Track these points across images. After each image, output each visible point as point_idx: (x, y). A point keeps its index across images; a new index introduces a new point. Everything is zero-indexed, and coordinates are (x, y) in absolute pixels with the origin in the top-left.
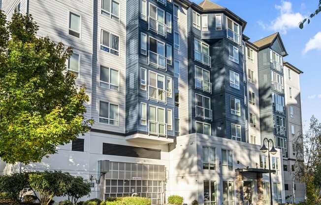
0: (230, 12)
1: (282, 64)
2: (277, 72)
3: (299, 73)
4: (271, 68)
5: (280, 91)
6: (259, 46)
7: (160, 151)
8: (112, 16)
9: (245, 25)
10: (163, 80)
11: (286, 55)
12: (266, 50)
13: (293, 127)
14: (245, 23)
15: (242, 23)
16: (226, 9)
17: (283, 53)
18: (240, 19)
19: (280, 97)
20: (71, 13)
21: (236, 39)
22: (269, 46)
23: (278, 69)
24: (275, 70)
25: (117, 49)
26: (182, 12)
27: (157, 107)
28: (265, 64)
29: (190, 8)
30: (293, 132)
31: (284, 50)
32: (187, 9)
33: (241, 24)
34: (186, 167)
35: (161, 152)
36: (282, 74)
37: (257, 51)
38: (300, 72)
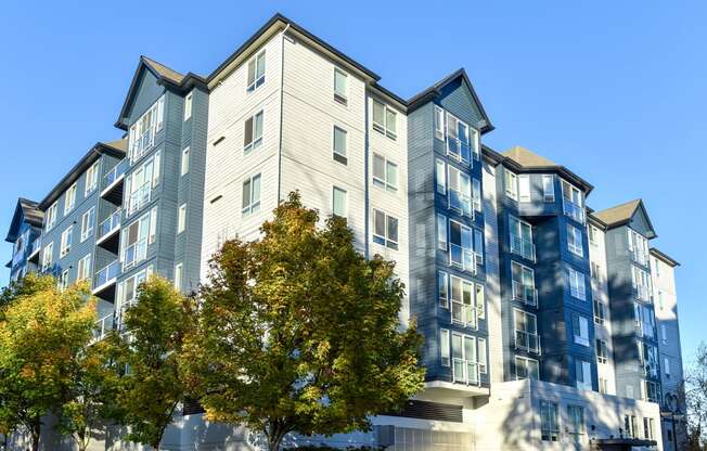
0: (567, 172)
1: (647, 252)
2: (642, 267)
3: (673, 266)
4: (631, 260)
5: (646, 299)
6: (608, 222)
7: (461, 407)
8: (388, 186)
9: (589, 191)
10: (471, 289)
11: (655, 236)
12: (620, 229)
13: (666, 361)
14: (591, 188)
15: (585, 188)
16: (563, 168)
17: (650, 234)
18: (582, 182)
19: (646, 310)
20: (335, 187)
21: (578, 215)
22: (625, 223)
23: (642, 261)
24: (637, 264)
25: (396, 239)
26: (489, 171)
27: (464, 335)
28: (619, 253)
29: (501, 165)
30: (667, 372)
31: (651, 228)
32: (495, 166)
33: (583, 190)
34: (519, 428)
35: (464, 410)
36: (648, 270)
37: (604, 230)
38: (674, 264)
